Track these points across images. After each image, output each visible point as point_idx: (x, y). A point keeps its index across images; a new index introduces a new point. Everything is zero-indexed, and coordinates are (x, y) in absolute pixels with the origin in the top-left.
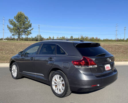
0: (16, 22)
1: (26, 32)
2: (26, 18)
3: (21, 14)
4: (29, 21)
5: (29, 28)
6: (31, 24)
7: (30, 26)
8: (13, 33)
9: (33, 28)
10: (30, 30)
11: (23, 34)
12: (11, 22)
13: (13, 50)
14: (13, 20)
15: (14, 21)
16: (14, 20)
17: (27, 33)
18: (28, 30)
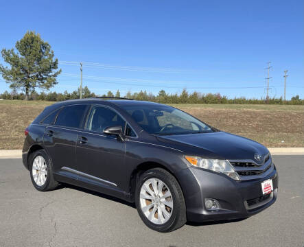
0: (20, 56)
2: (44, 46)
3: (33, 39)
4: (50, 53)
5: (53, 70)
6: (57, 60)
7: (55, 65)
8: (11, 83)
9: (60, 71)
10: (53, 74)
11: (37, 84)
12: (8, 56)
14: (12, 50)
15: (16, 54)
16: (16, 52)
17: (46, 82)
18: (51, 74)
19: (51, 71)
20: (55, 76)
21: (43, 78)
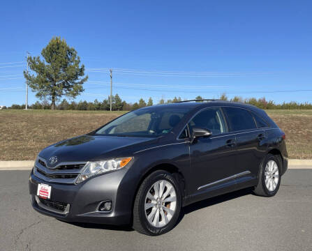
0: (46, 64)
1: (72, 86)
2: (70, 52)
3: (58, 44)
4: (76, 59)
5: (79, 77)
6: (83, 66)
7: (81, 71)
8: (37, 92)
9: (87, 77)
10: (80, 81)
11: (64, 92)
12: (34, 64)
13: (19, 132)
14: (39, 58)
15: (42, 61)
16: (42, 59)
17: (72, 89)
18: (77, 81)
19: (77, 79)
20: (82, 83)
21: (69, 86)
